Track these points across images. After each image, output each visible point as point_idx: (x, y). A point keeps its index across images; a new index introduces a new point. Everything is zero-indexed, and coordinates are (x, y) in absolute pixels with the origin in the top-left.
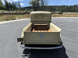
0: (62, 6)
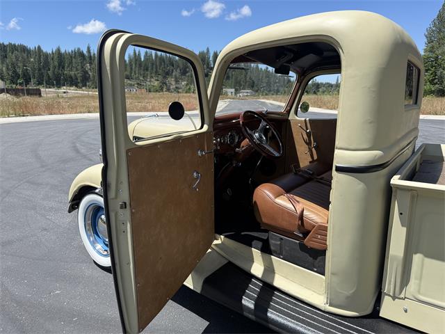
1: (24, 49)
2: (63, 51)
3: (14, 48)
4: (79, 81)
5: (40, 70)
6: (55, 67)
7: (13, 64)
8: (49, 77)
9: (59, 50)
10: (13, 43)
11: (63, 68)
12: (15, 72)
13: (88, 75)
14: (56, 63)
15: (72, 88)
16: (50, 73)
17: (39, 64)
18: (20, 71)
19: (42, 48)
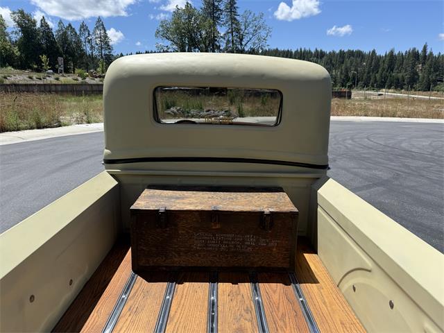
0: (342, 53)
1: (359, 54)
2: (396, 53)
3: (351, 53)
4: (405, 83)
5: (369, 73)
6: (384, 69)
7: (346, 69)
8: (376, 80)
9: (392, 52)
10: (352, 50)
11: (392, 70)
12: (347, 76)
13: (416, 77)
14: (386, 66)
15: (390, 90)
16: (378, 76)
17: (370, 68)
18: (350, 75)
19: (376, 52)
